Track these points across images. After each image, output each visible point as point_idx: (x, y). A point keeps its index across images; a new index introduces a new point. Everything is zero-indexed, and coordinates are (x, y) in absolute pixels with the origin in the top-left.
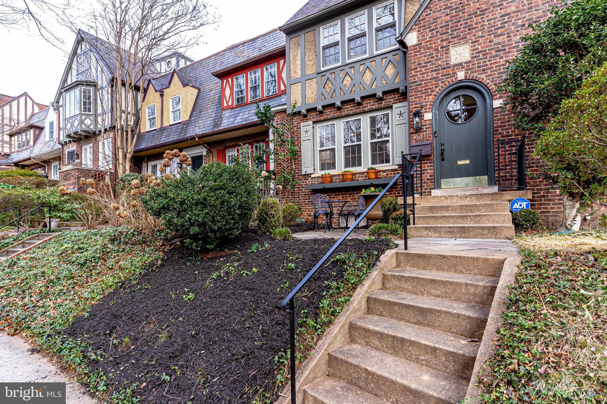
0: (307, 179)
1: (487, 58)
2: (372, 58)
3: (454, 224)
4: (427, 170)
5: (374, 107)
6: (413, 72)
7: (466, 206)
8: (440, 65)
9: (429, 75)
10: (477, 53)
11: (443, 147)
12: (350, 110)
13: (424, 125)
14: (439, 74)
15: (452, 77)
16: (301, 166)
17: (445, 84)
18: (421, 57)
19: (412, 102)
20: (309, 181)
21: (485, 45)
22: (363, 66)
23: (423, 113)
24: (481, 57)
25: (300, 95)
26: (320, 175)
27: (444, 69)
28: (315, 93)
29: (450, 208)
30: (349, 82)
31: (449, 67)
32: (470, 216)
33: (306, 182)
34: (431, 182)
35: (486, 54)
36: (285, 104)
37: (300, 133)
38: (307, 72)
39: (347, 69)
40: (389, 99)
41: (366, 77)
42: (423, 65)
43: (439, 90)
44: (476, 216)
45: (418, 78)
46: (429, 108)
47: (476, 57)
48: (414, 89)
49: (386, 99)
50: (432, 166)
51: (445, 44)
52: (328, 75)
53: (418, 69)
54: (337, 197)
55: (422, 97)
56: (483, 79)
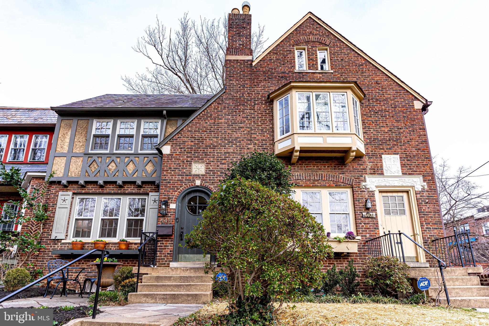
0: (56, 244)
1: (215, 176)
2: (136, 155)
3: (171, 291)
4: (168, 246)
5: (134, 191)
6: (165, 172)
7: (184, 277)
8: (185, 173)
9: (176, 177)
10: (209, 171)
11: (182, 230)
12: (111, 190)
13: (169, 212)
14: (183, 178)
15: (192, 182)
16: (51, 230)
17: (187, 186)
18: (172, 164)
19: (161, 193)
20: (58, 246)
21: (215, 167)
22: (128, 158)
23: (169, 203)
24: (212, 174)
25: (64, 168)
26: (70, 242)
27: (187, 175)
28: (79, 169)
29: (172, 278)
30: (114, 168)
31: (191, 175)
32: (183, 285)
33: (54, 247)
34: (170, 256)
35: (215, 173)
36: (45, 172)
37: (57, 200)
38: (74, 150)
39: (114, 157)
40: (147, 188)
41: (130, 167)
42: (173, 169)
43: (183, 189)
44: (188, 285)
45: (168, 178)
46: (174, 201)
47: (208, 173)
48: (164, 185)
49: (145, 187)
50: (172, 243)
51: (189, 159)
52: (95, 157)
53: (169, 171)
54: (86, 263)
55: (170, 191)
56: (212, 188)
